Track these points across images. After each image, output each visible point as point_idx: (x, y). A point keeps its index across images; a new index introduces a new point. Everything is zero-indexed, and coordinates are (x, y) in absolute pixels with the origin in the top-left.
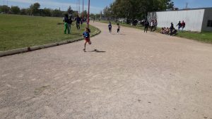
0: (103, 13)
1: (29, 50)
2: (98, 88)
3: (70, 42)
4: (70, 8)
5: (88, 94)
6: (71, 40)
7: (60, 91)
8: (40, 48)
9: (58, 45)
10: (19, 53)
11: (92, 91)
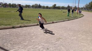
0: (85, 7)
1: (53, 23)
2: (85, 43)
3: (69, 20)
4: (69, 5)
5: (80, 44)
6: (70, 19)
7: (67, 41)
8: (57, 22)
9: (64, 21)
10: (49, 24)
11: (82, 44)
